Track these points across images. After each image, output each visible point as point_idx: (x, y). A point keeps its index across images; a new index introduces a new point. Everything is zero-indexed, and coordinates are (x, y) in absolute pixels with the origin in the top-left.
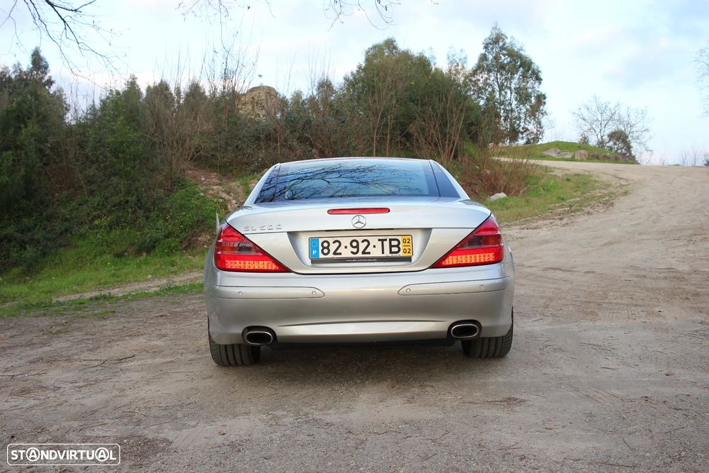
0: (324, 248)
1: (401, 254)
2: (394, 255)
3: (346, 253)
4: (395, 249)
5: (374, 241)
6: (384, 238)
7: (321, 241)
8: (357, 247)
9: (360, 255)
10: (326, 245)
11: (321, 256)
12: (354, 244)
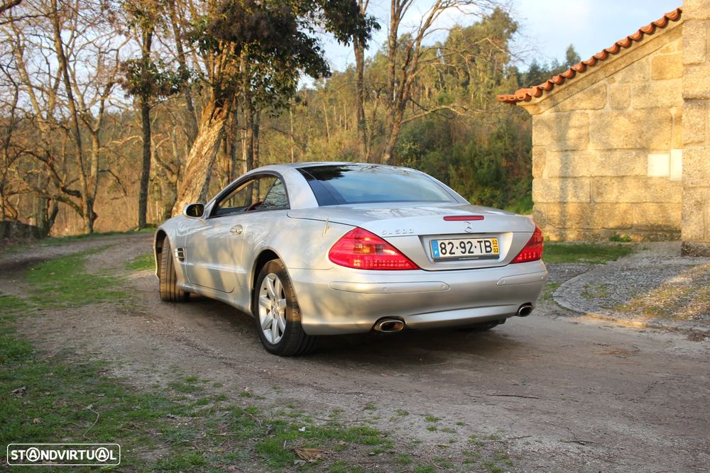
0: (442, 249)
1: (493, 253)
2: (488, 254)
3: (458, 253)
4: (488, 249)
5: (474, 242)
6: (480, 240)
7: (439, 242)
8: (464, 247)
9: (467, 254)
10: (443, 246)
11: (441, 255)
12: (462, 245)
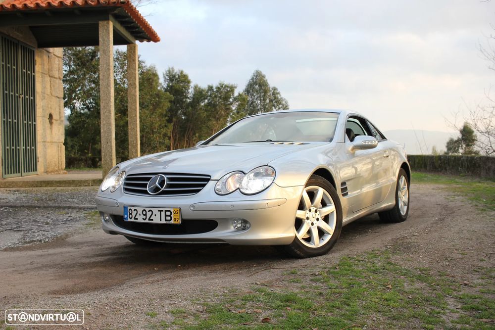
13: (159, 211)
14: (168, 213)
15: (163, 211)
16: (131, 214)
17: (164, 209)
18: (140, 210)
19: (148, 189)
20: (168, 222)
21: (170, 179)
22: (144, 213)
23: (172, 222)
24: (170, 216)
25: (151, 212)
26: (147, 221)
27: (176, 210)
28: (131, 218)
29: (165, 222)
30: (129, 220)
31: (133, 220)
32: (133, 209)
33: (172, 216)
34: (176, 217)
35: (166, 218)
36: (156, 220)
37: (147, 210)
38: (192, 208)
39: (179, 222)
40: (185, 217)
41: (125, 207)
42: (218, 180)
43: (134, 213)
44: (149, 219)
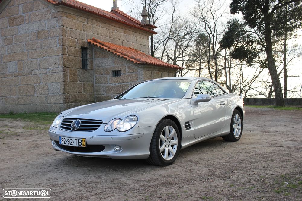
13: (75, 140)
14: (80, 141)
15: (77, 140)
16: (62, 141)
17: (78, 139)
18: (66, 139)
19: (71, 127)
20: (80, 146)
21: (82, 122)
22: (68, 140)
23: (82, 146)
24: (81, 142)
25: (71, 140)
26: (70, 145)
27: (84, 139)
28: (62, 143)
29: (78, 146)
30: (62, 144)
31: (63, 144)
32: (63, 138)
33: (82, 143)
34: (84, 143)
35: (79, 144)
36: (74, 145)
37: (70, 139)
38: (91, 139)
39: (85, 146)
40: (88, 144)
41: (60, 137)
42: (107, 123)
43: (64, 140)
44: (71, 144)
